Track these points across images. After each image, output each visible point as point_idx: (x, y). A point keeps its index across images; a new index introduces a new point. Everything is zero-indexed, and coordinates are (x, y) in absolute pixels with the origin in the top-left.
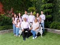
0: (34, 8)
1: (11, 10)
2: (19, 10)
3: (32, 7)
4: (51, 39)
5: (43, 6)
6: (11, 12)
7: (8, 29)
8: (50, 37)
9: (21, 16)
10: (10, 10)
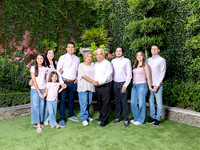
0: (102, 33)
1: (25, 37)
2: (51, 38)
3: (96, 30)
4: (156, 141)
5: (132, 25)
6: (25, 43)
7: (10, 105)
8: (155, 136)
9: (53, 60)
10: (20, 39)
